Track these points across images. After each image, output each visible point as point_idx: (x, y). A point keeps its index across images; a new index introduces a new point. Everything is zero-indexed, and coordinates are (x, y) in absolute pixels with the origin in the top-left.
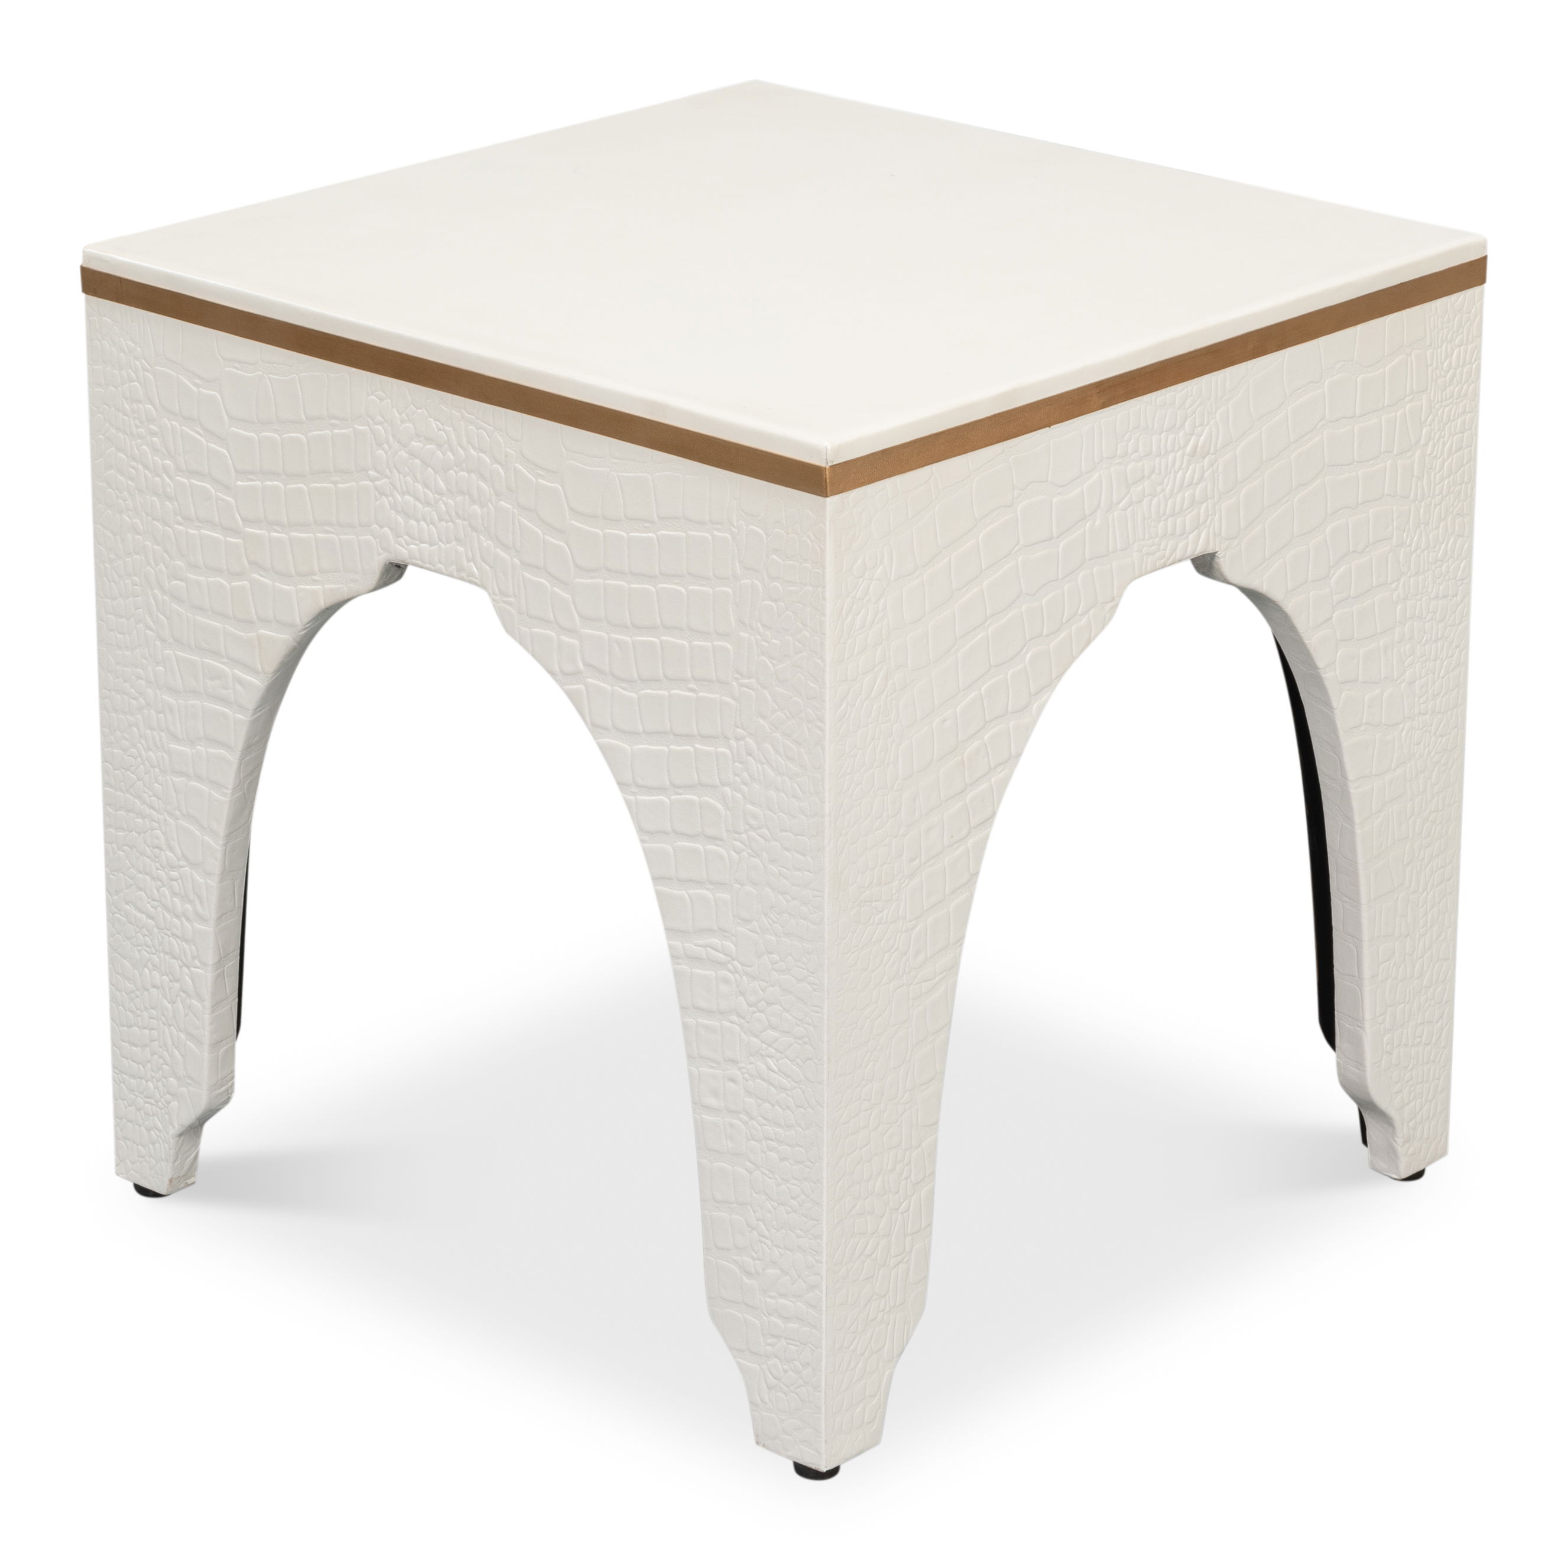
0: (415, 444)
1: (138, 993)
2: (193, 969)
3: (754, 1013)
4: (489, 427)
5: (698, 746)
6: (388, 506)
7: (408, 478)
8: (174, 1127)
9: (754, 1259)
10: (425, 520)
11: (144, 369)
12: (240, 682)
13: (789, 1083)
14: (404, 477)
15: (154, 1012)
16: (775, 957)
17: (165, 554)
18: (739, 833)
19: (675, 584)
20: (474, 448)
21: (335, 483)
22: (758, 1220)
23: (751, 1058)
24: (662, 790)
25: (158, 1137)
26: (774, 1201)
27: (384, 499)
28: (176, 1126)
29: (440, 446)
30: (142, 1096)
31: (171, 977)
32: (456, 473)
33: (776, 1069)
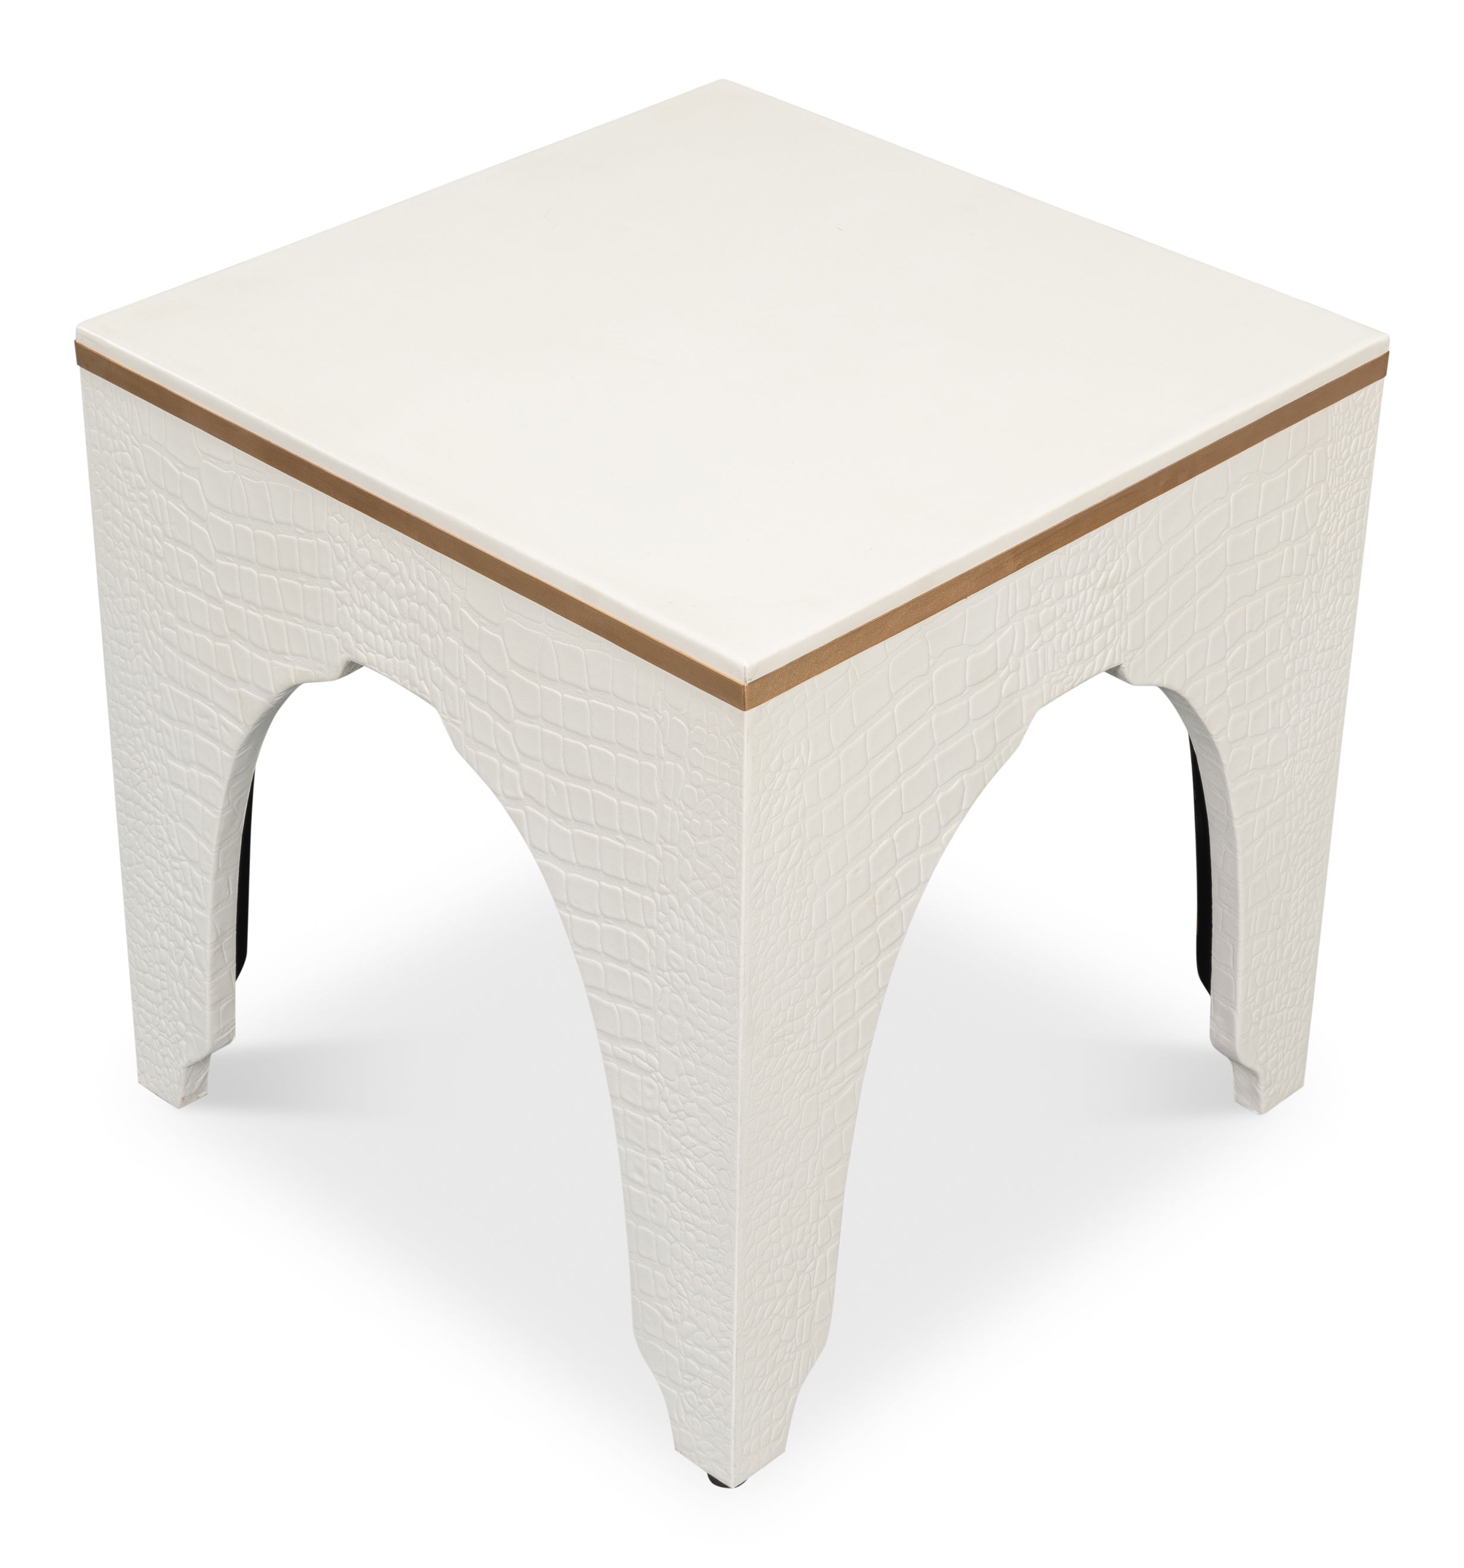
0: (371, 568)
1: (150, 949)
2: (194, 943)
3: (675, 1118)
4: (437, 570)
5: (626, 888)
6: (348, 614)
7: (366, 595)
8: (182, 1058)
9: (674, 1310)
10: (381, 634)
11: (134, 443)
12: (225, 725)
13: (706, 1183)
14: (362, 593)
15: (163, 967)
16: (694, 1079)
17: (157, 603)
18: (663, 971)
19: (606, 748)
20: (424, 585)
21: (302, 583)
22: (677, 1281)
23: (672, 1153)
24: (593, 916)
25: (171, 1063)
26: (691, 1271)
27: (345, 607)
28: (185, 1060)
29: (393, 575)
30: (157, 1029)
31: (176, 944)
32: (408, 602)
33: (694, 1169)
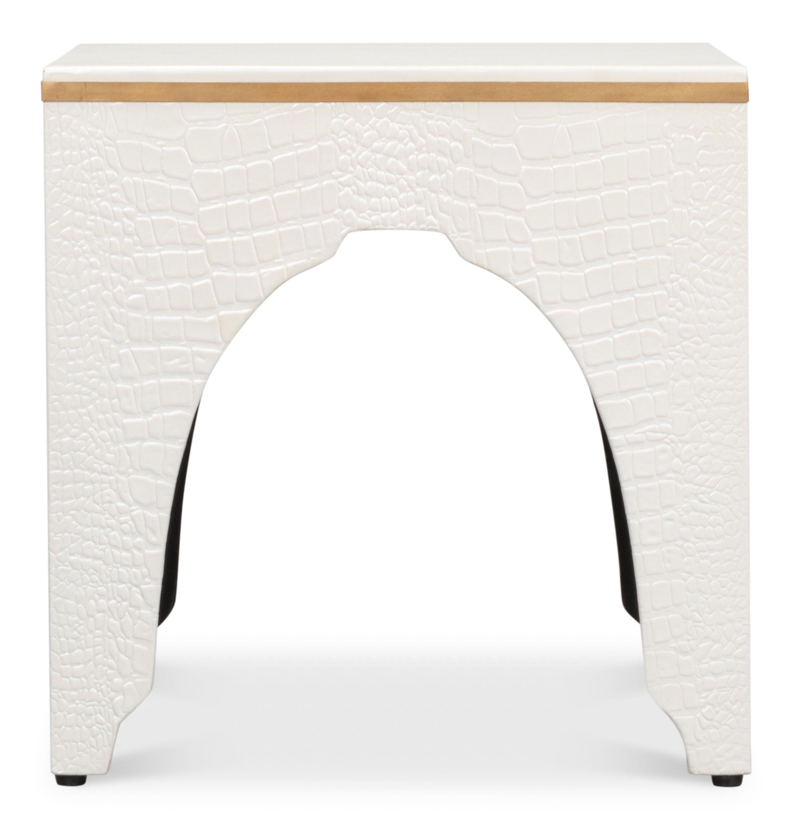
0: (377, 143)
1: (81, 622)
2: (143, 587)
3: (688, 466)
4: (449, 118)
5: (638, 295)
6: (352, 193)
7: (371, 169)
9: (689, 640)
10: (386, 195)
11: (106, 145)
12: (200, 355)
13: (719, 506)
14: (367, 169)
15: (98, 632)
16: (707, 422)
17: (123, 278)
18: (675, 346)
19: (618, 189)
20: (434, 135)
21: (299, 188)
22: (693, 612)
23: (685, 499)
24: (605, 333)
25: (100, 729)
26: (706, 594)
27: (348, 188)
29: (401, 140)
30: (83, 702)
31: (119, 599)
32: (417, 156)
33: (707, 500)
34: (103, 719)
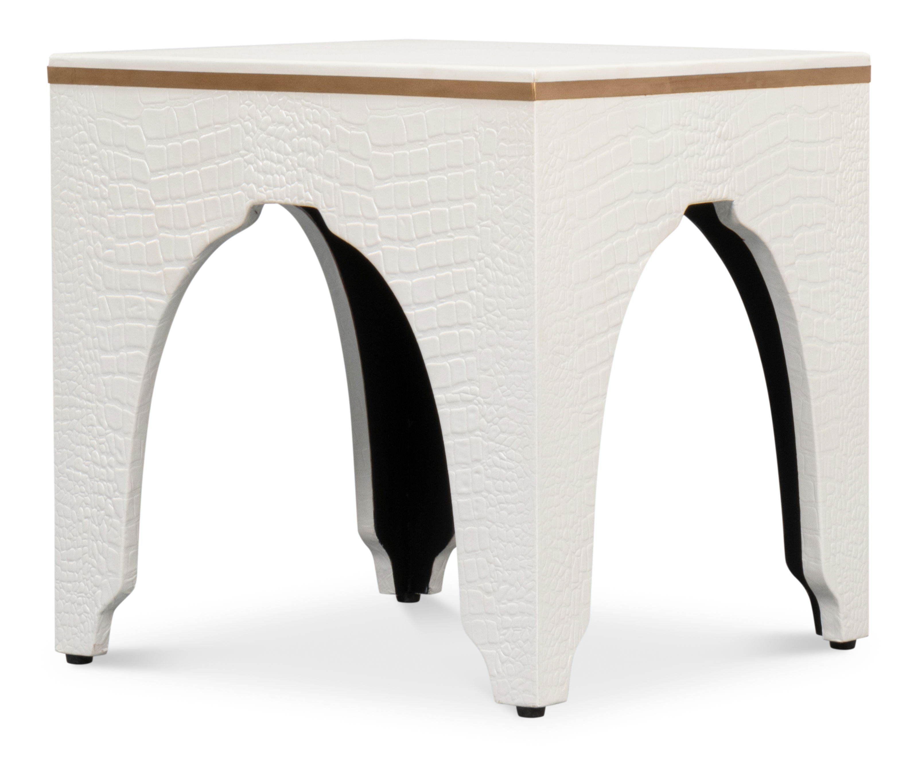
0: (271, 128)
1: (74, 525)
2: (114, 499)
3: (491, 426)
4: (320, 107)
5: (454, 270)
6: (253, 170)
7: (266, 150)
8: (98, 607)
9: (492, 582)
10: (277, 173)
11: (89, 122)
12: (151, 304)
13: (514, 464)
14: (264, 150)
15: (85, 535)
16: (505, 387)
17: (101, 235)
18: (481, 317)
19: (440, 174)
20: (310, 122)
21: (217, 164)
22: (494, 557)
23: (489, 455)
24: (431, 302)
25: (86, 617)
26: (505, 542)
27: (250, 166)
28: (100, 606)
29: (287, 125)
30: (76, 593)
31: (98, 508)
32: (298, 139)
33: (505, 458)
34: (88, 609)
